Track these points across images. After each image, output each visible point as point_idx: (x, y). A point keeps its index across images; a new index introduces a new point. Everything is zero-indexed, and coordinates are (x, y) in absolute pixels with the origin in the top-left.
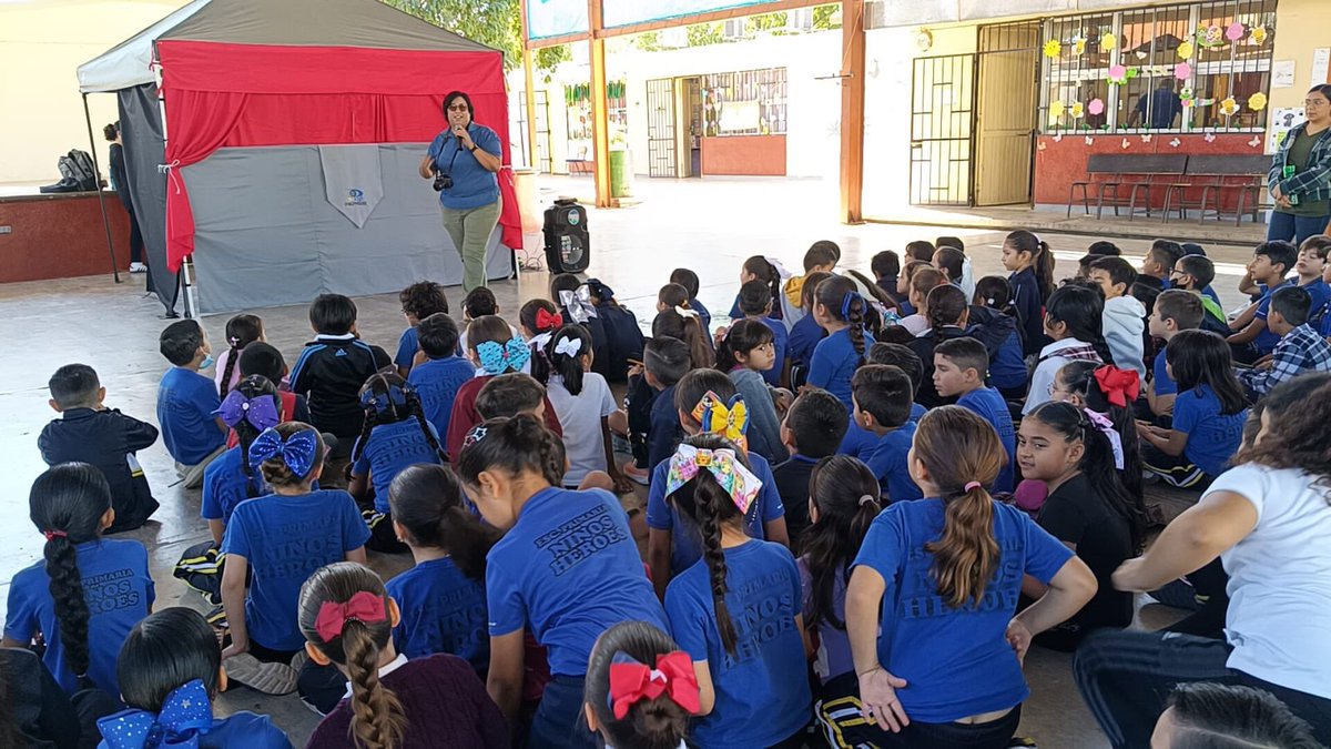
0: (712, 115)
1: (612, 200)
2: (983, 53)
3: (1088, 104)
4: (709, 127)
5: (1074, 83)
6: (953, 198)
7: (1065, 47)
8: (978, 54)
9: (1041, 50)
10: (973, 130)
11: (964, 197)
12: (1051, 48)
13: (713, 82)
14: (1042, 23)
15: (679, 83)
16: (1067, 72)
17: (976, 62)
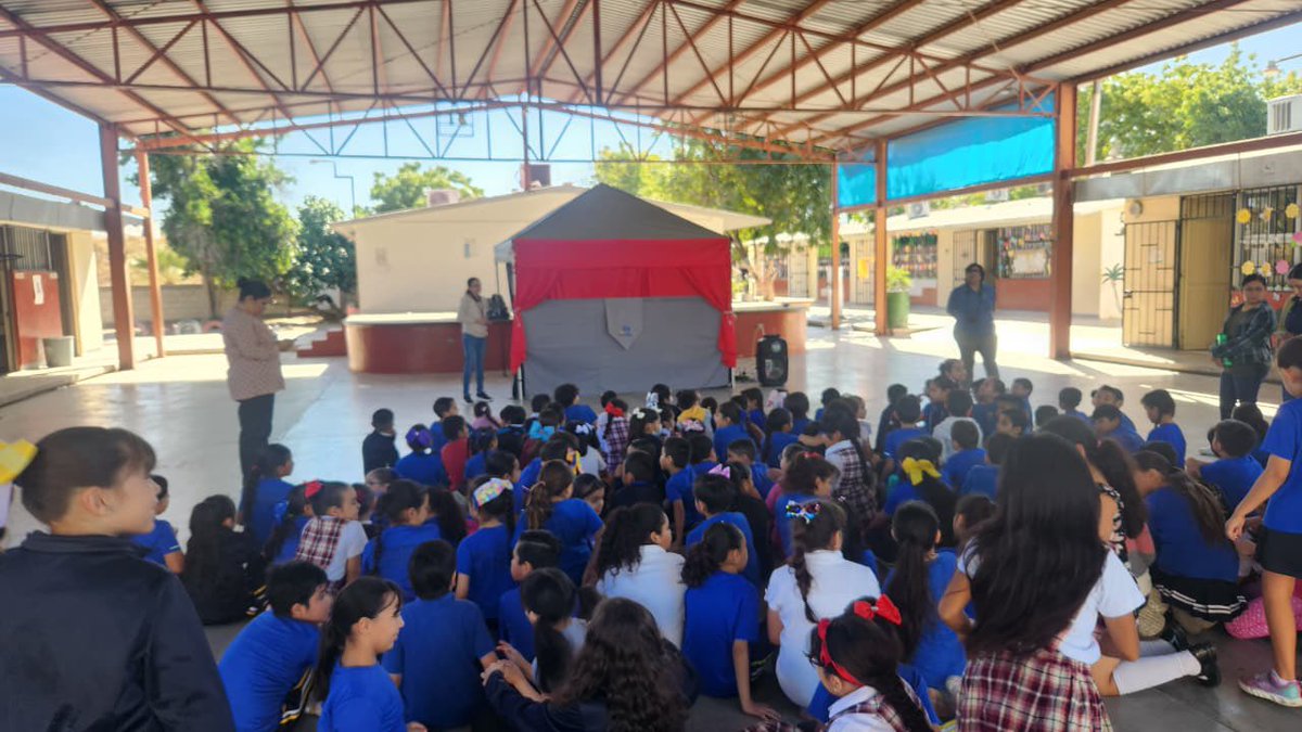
0: (1008, 261)
1: (888, 330)
2: (1187, 219)
3: (1275, 264)
4: (1004, 271)
5: (1263, 246)
6: (1159, 342)
7: (1255, 214)
8: (1181, 220)
9: (1234, 217)
10: (1177, 285)
11: (1168, 341)
12: (1243, 216)
13: (1009, 233)
14: (1235, 194)
15: (981, 235)
16: (1256, 236)
17: (1179, 227)
